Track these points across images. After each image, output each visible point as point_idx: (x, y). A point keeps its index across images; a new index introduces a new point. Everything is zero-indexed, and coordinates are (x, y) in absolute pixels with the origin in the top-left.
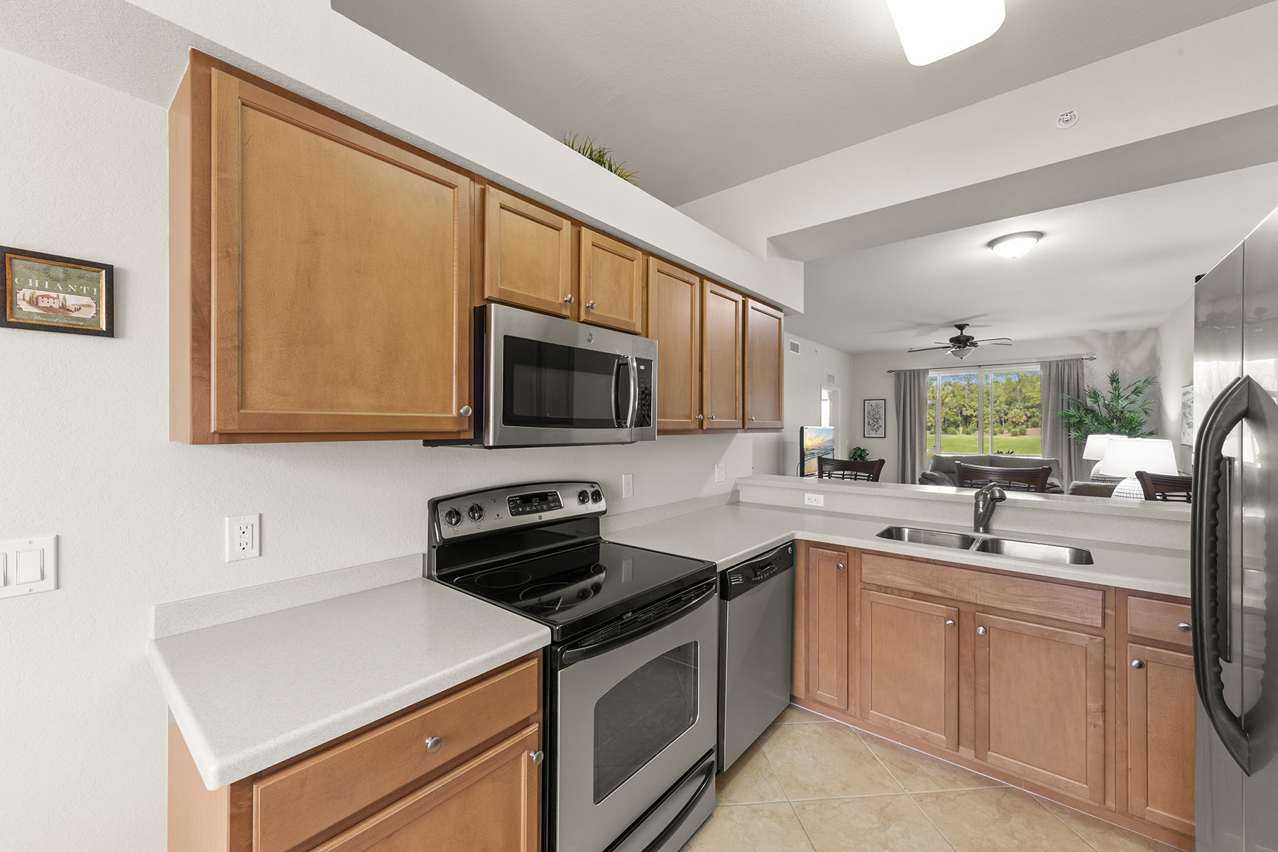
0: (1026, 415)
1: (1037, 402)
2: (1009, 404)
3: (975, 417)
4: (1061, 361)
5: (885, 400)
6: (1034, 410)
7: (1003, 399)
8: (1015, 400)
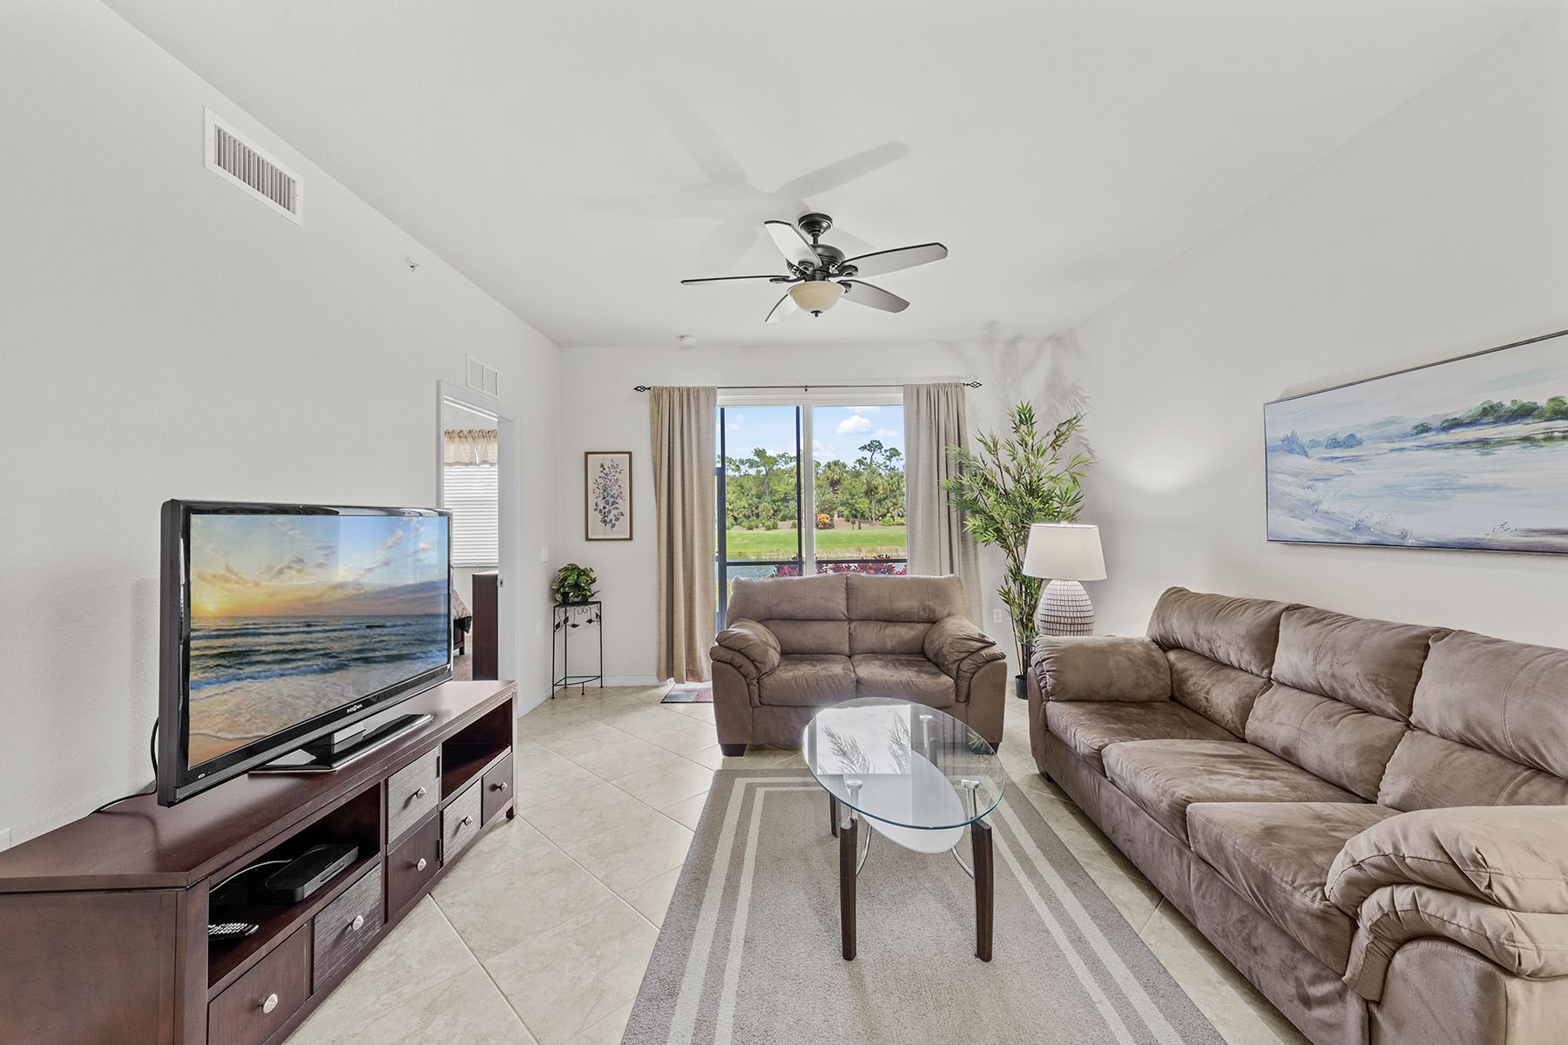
0: (773, 508)
1: (782, 496)
2: (759, 497)
3: (731, 510)
4: (934, 385)
5: (630, 453)
6: (779, 503)
7: (754, 492)
8: (764, 493)
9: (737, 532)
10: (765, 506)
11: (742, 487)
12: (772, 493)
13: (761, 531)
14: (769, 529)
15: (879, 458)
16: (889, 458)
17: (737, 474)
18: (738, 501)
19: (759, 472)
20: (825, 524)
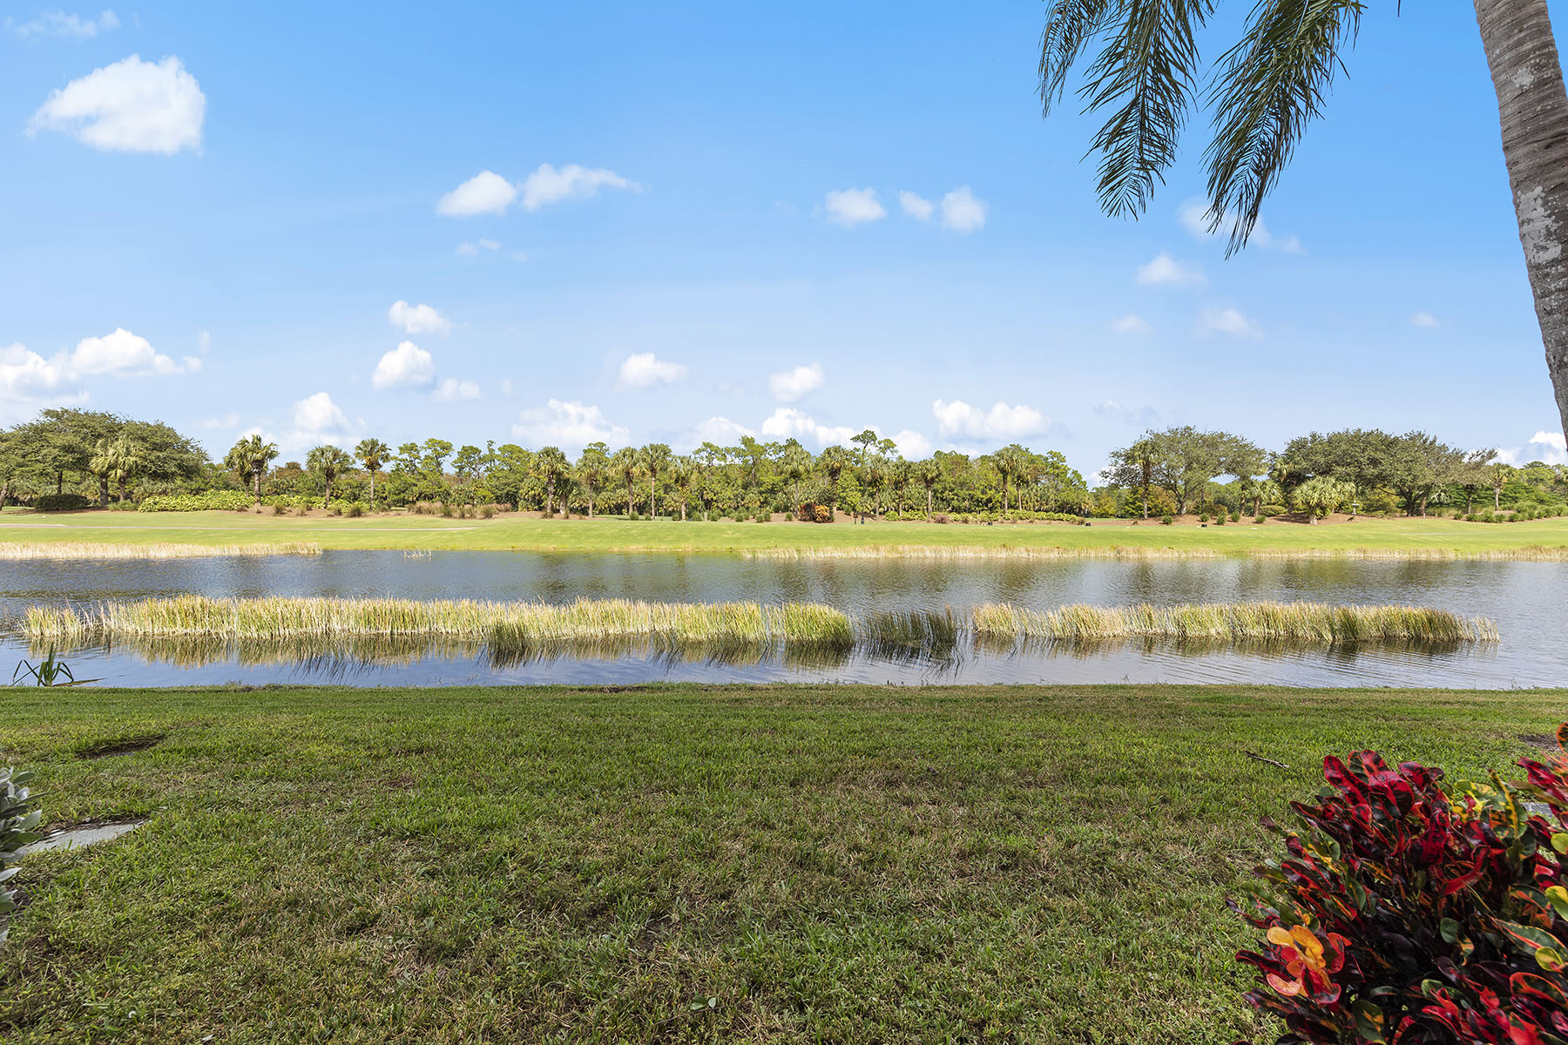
9: (727, 523)
10: (753, 497)
11: (728, 477)
12: (759, 484)
13: (751, 523)
14: (761, 521)
15: (872, 449)
16: (883, 450)
17: (723, 463)
18: (723, 491)
19: (746, 462)
20: (824, 517)
